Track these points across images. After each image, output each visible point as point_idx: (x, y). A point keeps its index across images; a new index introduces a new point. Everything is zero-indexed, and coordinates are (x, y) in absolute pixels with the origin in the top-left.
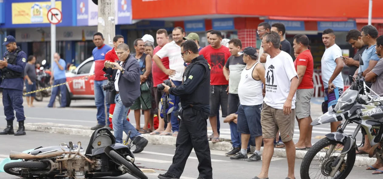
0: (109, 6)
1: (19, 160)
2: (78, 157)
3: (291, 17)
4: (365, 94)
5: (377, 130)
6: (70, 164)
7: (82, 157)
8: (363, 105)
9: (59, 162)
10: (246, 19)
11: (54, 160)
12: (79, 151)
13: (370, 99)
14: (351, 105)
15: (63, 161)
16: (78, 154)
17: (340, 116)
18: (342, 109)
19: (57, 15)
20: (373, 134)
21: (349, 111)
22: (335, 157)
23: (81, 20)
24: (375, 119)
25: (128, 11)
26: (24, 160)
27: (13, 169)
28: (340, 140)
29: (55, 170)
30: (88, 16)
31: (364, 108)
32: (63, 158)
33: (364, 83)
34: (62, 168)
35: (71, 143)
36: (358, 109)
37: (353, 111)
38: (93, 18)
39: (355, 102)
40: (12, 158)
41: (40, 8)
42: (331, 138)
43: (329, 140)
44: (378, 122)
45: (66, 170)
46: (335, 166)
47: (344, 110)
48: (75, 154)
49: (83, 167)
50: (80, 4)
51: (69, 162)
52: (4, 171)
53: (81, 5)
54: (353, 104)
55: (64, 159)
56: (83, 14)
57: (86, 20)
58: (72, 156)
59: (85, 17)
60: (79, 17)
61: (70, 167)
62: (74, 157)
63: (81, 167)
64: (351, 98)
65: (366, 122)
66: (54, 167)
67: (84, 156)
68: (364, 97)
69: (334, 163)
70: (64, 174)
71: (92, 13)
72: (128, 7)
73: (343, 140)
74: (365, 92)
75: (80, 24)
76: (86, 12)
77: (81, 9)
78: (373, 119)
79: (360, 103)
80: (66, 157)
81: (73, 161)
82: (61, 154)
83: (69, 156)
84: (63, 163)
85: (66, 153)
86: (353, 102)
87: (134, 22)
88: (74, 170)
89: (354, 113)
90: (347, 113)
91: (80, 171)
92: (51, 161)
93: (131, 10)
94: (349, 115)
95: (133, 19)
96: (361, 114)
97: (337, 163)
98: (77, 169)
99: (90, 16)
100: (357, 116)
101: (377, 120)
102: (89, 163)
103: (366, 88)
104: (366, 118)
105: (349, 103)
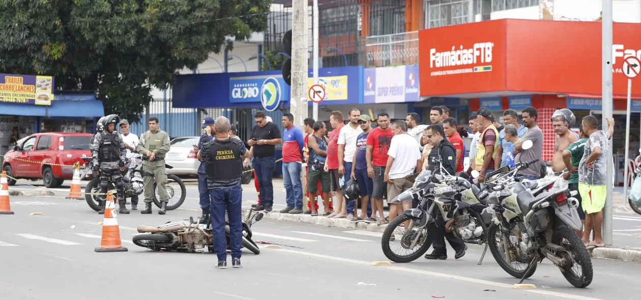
0: (301, 86)
1: (146, 233)
2: (197, 231)
3: (591, 94)
4: (440, 174)
5: (449, 206)
6: (190, 237)
7: (201, 231)
8: (436, 184)
9: (180, 235)
10: (544, 97)
11: (176, 233)
12: (198, 226)
13: (444, 178)
14: (425, 183)
15: (184, 234)
16: (197, 228)
17: (416, 194)
18: (418, 187)
19: (320, 92)
20: (445, 210)
21: (423, 189)
22: (414, 231)
23: (368, 97)
24: (447, 196)
25: (416, 87)
26: (151, 233)
27: (141, 241)
28: (417, 215)
29: (177, 242)
30: (375, 93)
31: (437, 187)
32: (183, 231)
33: (441, 164)
34: (183, 241)
35: (191, 218)
36: (431, 187)
37: (427, 190)
38: (380, 95)
39: (429, 181)
40: (140, 231)
41: (325, 83)
42: (408, 214)
43: (407, 215)
44: (450, 199)
45: (186, 243)
46: (414, 239)
47: (419, 188)
48: (194, 228)
49: (202, 241)
50: (367, 79)
51: (189, 235)
52: (133, 243)
53: (369, 80)
54: (427, 183)
55: (185, 232)
56: (369, 90)
57: (373, 97)
58: (192, 230)
59: (372, 93)
60: (366, 94)
61: (189, 240)
62: (193, 231)
63: (200, 240)
64: (425, 177)
65: (439, 200)
66: (176, 240)
67: (203, 230)
68: (438, 176)
69: (412, 237)
70: (185, 246)
71: (379, 88)
72: (415, 82)
73: (420, 216)
74: (441, 172)
75: (366, 101)
76: (374, 89)
77: (369, 84)
78: (445, 197)
79: (434, 182)
80: (187, 231)
81: (192, 235)
82: (182, 229)
83: (189, 231)
84: (184, 236)
85: (187, 228)
86: (426, 181)
87: (422, 99)
88: (194, 243)
89: (428, 192)
90: (422, 191)
91: (199, 244)
92: (173, 235)
93: (419, 86)
94: (424, 193)
95: (421, 96)
96: (433, 192)
97: (415, 237)
98: (196, 242)
99: (377, 93)
100: (431, 194)
101: (449, 198)
102: (207, 237)
103: (442, 169)
104: (439, 195)
105: (424, 182)
